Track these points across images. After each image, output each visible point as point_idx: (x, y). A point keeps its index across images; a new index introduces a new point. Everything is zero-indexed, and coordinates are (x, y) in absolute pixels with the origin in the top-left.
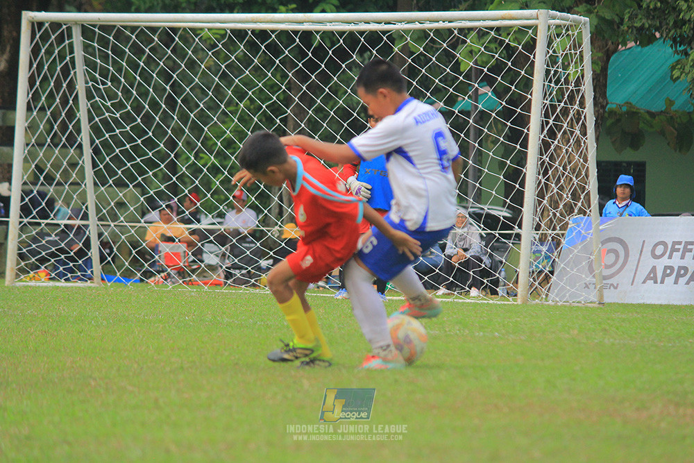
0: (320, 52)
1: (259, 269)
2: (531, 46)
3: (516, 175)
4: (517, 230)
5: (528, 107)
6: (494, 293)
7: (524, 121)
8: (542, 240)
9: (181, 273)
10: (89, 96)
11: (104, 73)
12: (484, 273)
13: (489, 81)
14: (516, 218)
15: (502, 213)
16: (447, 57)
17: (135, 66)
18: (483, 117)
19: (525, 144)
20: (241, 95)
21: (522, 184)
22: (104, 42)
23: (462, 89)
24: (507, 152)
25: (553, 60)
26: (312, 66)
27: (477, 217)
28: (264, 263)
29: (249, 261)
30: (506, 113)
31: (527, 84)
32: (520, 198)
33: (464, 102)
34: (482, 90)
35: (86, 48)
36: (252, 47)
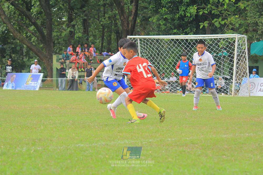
0: (189, 43)
1: (177, 89)
2: (234, 42)
3: (231, 69)
4: (232, 81)
5: (234, 55)
6: (227, 94)
7: (233, 58)
8: (237, 83)
9: (161, 90)
10: (141, 53)
11: (144, 48)
12: (225, 90)
13: (225, 49)
14: (232, 78)
15: (228, 77)
16: (217, 44)
17: (151, 47)
18: (224, 57)
19: (233, 63)
20: (173, 53)
21: (233, 71)
22: (144, 42)
23: (220, 51)
24: (229, 64)
25: (239, 45)
26: (188, 46)
27: (223, 78)
28: (178, 88)
29: (175, 88)
30: (229, 56)
31: (234, 50)
32: (232, 74)
33: (220, 54)
34: (224, 51)
35: (141, 43)
36: (175, 43)
